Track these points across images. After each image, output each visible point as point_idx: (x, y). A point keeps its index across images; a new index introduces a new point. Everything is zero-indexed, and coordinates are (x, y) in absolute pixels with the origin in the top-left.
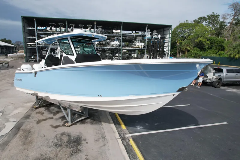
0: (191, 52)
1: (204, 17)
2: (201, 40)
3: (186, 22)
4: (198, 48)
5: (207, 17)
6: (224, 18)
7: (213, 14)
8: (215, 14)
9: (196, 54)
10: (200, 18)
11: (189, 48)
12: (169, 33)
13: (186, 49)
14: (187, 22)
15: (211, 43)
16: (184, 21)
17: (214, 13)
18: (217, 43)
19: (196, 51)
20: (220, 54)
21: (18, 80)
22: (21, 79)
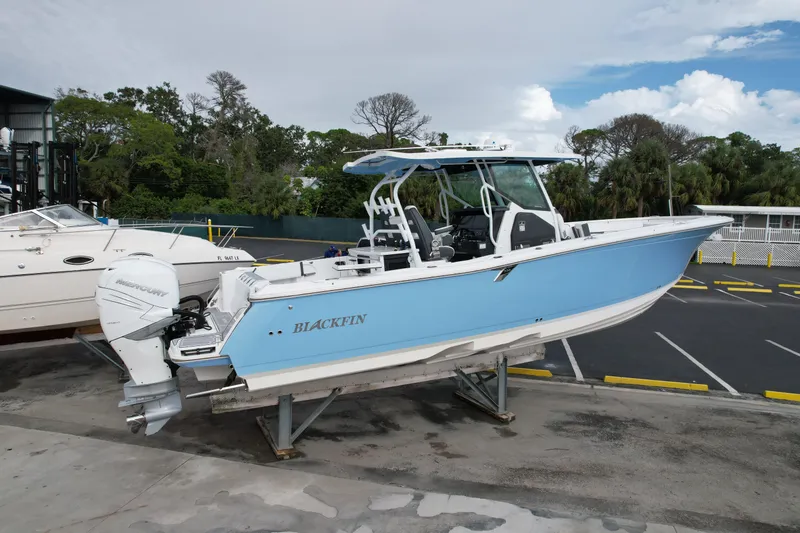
0: (128, 199)
1: (140, 92)
2: (157, 161)
3: (75, 93)
4: (147, 186)
5: (146, 91)
6: (197, 105)
7: (166, 88)
8: (172, 88)
9: (147, 205)
10: (127, 92)
11: (118, 188)
12: (40, 126)
13: (106, 188)
14: (81, 96)
15: (183, 175)
16: (71, 90)
17: (168, 85)
18: (198, 176)
19: (142, 194)
20: (221, 207)
21: (319, 325)
22: (353, 317)
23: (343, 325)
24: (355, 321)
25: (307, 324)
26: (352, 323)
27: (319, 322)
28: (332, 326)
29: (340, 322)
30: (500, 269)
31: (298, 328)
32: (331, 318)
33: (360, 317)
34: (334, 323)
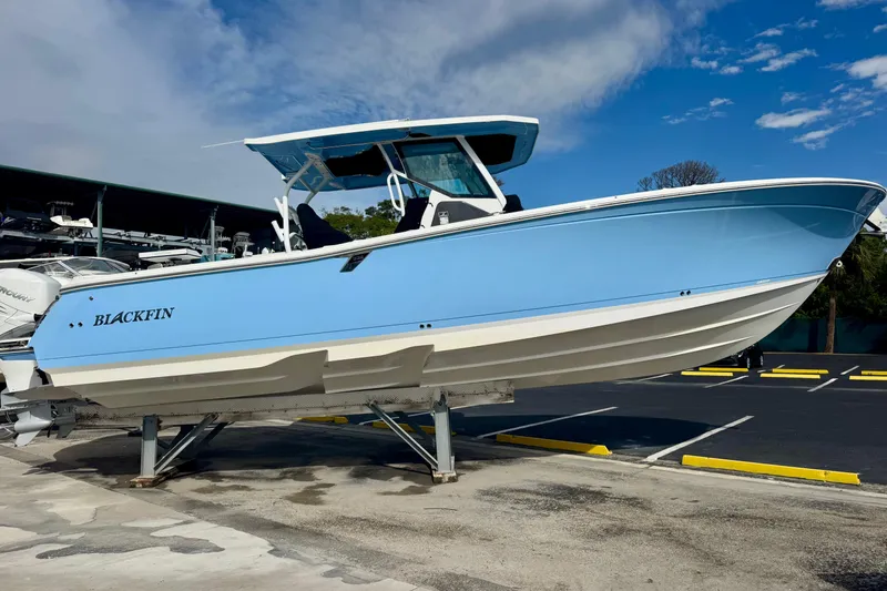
16: (336, 209)
21: (120, 318)
22: (159, 310)
23: (147, 319)
24: (160, 316)
25: (108, 316)
26: (157, 318)
27: (121, 314)
28: (135, 320)
29: (144, 316)
30: (345, 255)
31: (99, 321)
32: (133, 311)
33: (166, 310)
34: (138, 317)
